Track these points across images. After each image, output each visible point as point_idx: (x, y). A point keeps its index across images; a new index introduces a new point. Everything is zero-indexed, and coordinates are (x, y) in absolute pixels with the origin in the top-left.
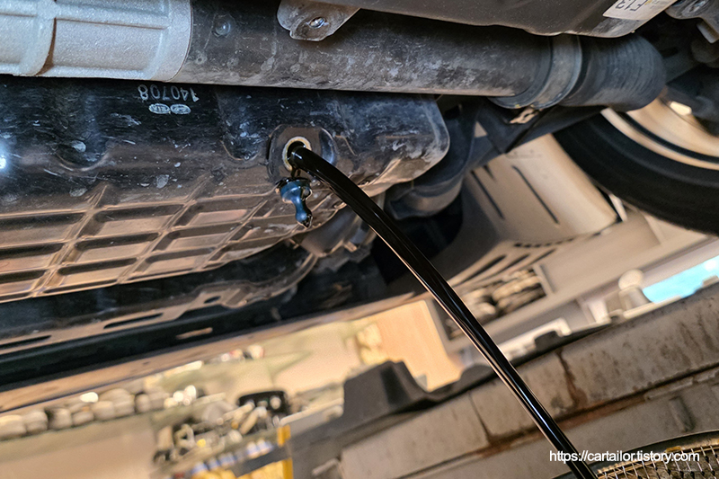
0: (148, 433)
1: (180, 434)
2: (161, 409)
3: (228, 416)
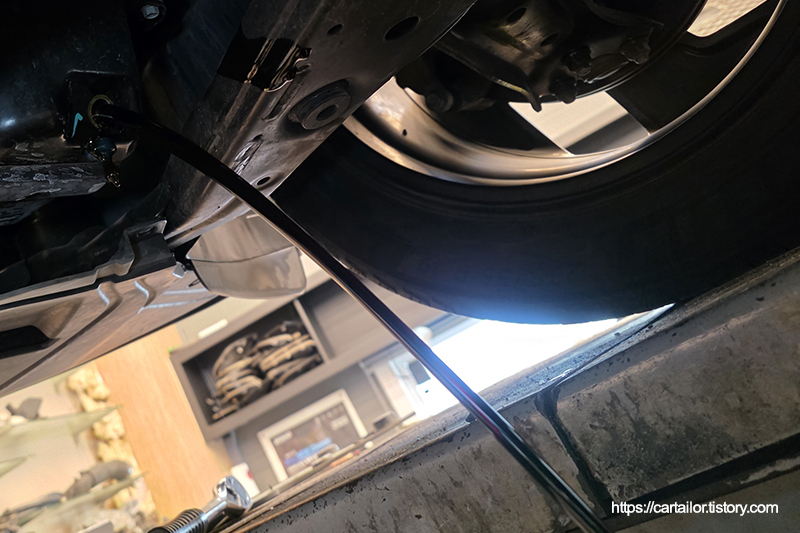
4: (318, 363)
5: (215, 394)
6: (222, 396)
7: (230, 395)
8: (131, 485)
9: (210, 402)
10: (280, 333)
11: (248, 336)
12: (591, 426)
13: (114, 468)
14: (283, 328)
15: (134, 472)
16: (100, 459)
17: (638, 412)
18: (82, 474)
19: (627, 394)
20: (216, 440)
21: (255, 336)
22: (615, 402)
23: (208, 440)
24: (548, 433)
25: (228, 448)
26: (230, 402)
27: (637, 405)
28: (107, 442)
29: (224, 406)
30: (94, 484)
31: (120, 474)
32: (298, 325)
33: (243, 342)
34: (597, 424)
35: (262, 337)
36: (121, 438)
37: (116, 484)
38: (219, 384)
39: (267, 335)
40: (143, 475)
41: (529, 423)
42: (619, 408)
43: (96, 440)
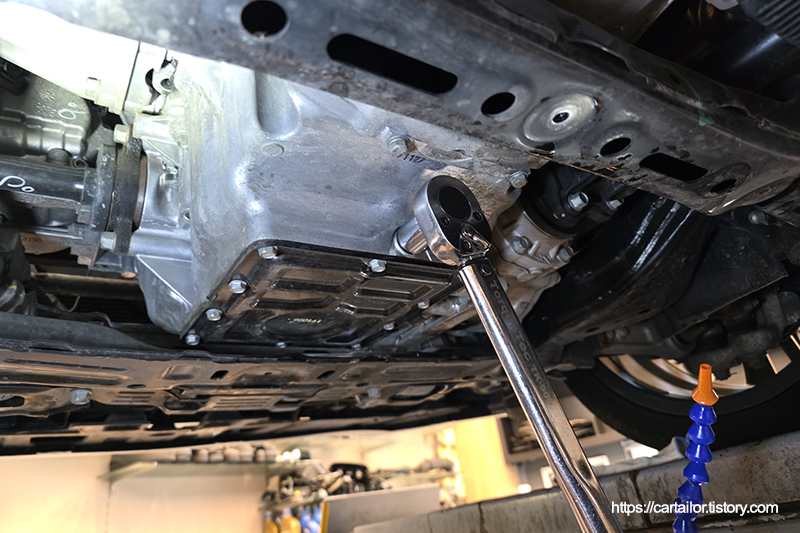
0: (262, 478)
1: (284, 482)
2: (273, 462)
3: (320, 477)
4: (592, 434)
5: (517, 435)
6: (521, 438)
7: (526, 439)
8: (453, 476)
9: (513, 439)
13: (445, 464)
15: (456, 469)
16: (437, 455)
18: (426, 461)
20: (512, 464)
23: (509, 463)
25: (520, 472)
26: (526, 443)
28: (444, 446)
29: (521, 445)
30: (431, 468)
31: (448, 468)
36: (453, 447)
37: (444, 473)
38: (522, 430)
40: (463, 472)
43: (437, 444)
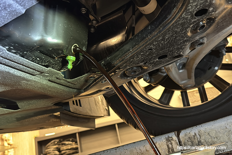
10: (69, 141)
11: (60, 139)
12: (187, 141)
14: (71, 140)
17: (200, 139)
19: (199, 134)
21: (62, 140)
22: (195, 136)
24: (176, 141)
27: (200, 137)
32: (75, 140)
33: (58, 140)
34: (189, 140)
35: (63, 141)
39: (65, 140)
41: (171, 138)
42: (196, 137)
